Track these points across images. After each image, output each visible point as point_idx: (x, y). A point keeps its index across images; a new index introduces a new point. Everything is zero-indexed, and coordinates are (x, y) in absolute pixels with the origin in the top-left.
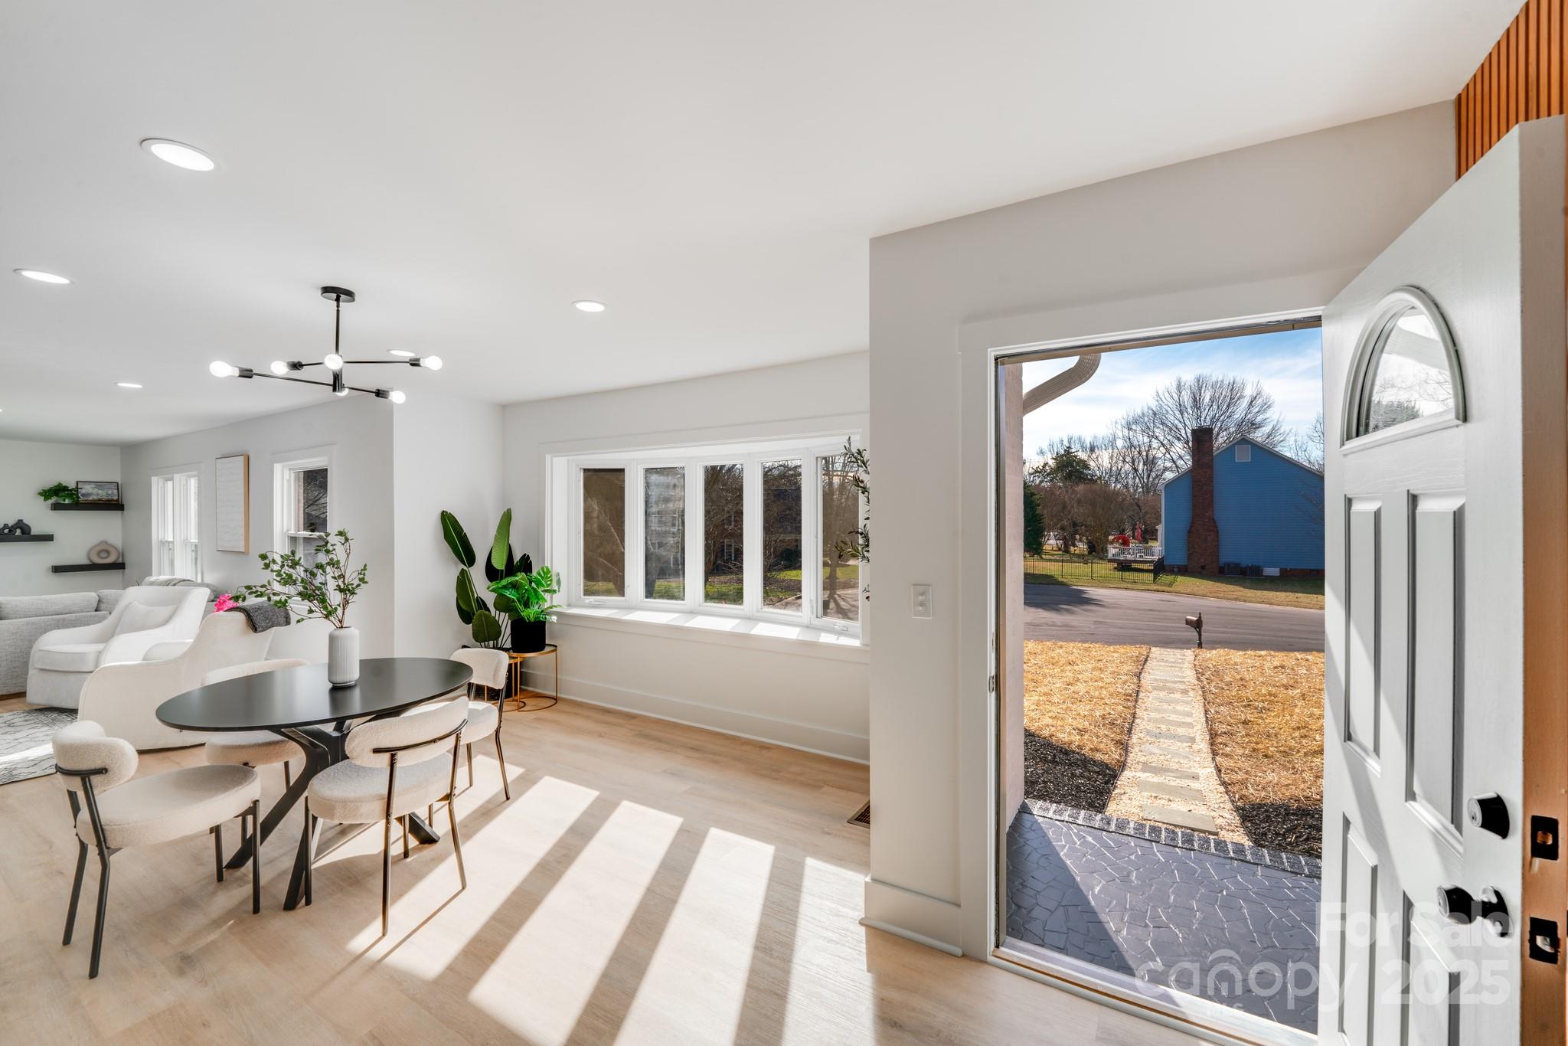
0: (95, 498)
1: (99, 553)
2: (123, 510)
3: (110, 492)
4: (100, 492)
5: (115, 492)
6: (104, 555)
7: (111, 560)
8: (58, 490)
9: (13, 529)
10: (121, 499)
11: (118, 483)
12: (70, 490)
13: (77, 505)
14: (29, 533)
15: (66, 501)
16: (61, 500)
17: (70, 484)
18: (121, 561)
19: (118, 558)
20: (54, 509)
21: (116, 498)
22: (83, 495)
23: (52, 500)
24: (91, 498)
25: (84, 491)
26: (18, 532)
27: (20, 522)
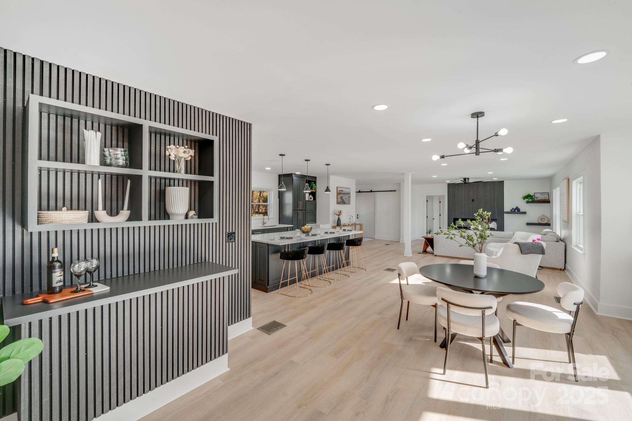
0: (540, 199)
1: (541, 219)
2: (550, 203)
3: (545, 196)
4: (542, 196)
5: (547, 196)
6: (543, 220)
7: (545, 222)
8: (528, 196)
9: (515, 209)
10: (549, 199)
11: (548, 193)
12: (532, 196)
13: (534, 202)
14: (520, 211)
15: (530, 200)
16: (529, 200)
17: (532, 194)
18: (549, 223)
19: (548, 222)
20: (527, 203)
21: (547, 198)
22: (536, 198)
23: (526, 200)
24: (539, 199)
25: (536, 196)
26: (516, 211)
27: (517, 207)
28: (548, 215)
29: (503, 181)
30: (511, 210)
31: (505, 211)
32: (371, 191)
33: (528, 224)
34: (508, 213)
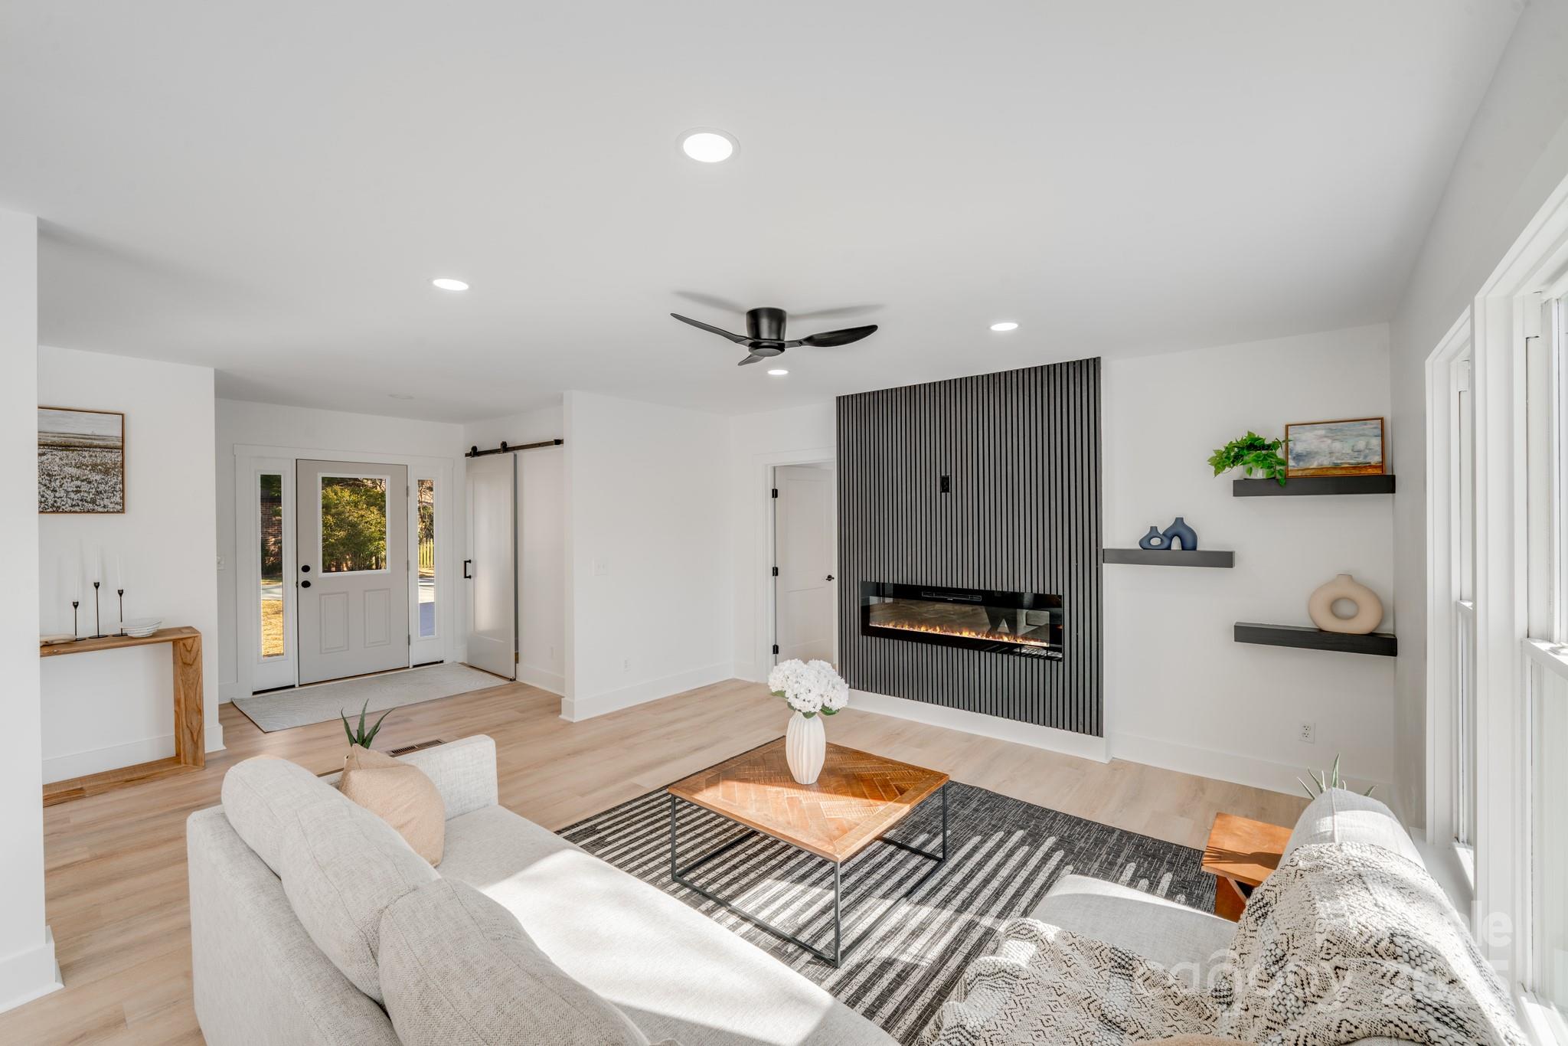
0: (1326, 462)
1: (1333, 604)
2: (1393, 491)
3: (1361, 444)
4: (1337, 446)
5: (1376, 442)
6: (1346, 609)
7: (1362, 625)
8: (1252, 447)
9: (1169, 535)
10: (1388, 462)
11: (1382, 419)
12: (1269, 447)
13: (1282, 484)
14: (1194, 548)
15: (1260, 474)
16: (1250, 470)
17: (1270, 433)
18: (1387, 629)
19: (1382, 621)
20: (1236, 493)
21: (1376, 459)
22: (1298, 457)
23: (1237, 472)
24: (1315, 465)
25: (1299, 447)
26: (1176, 544)
27: (1179, 521)
28: (1379, 573)
29: (1096, 361)
30: (1145, 543)
31: (1107, 543)
32: (505, 448)
33: (1247, 634)
34: (1123, 557)
